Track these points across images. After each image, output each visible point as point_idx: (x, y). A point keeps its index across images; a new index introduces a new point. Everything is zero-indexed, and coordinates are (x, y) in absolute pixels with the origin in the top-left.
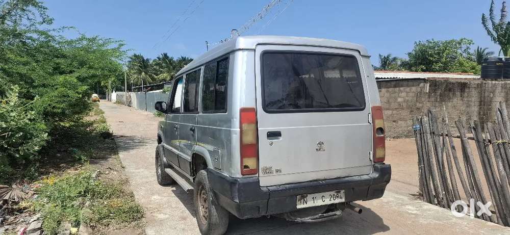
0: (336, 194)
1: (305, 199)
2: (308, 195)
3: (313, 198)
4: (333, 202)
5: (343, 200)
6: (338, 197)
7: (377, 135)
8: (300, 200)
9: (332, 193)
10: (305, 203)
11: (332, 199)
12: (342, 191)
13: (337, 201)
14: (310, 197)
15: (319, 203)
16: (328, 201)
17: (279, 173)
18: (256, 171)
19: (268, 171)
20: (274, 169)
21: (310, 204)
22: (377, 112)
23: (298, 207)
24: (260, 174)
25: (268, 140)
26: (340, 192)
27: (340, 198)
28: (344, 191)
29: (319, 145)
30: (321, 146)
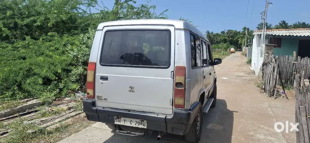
0: (140, 122)
1: (120, 119)
2: (122, 117)
3: (125, 120)
4: (137, 126)
5: (145, 127)
7: (177, 88)
8: (116, 119)
9: (138, 120)
10: (119, 122)
11: (137, 124)
13: (141, 126)
14: (122, 119)
15: (128, 124)
16: (133, 125)
17: (106, 101)
18: (93, 97)
19: (100, 98)
20: (103, 98)
21: (122, 123)
22: (180, 70)
23: (115, 123)
24: (96, 99)
25: (101, 81)
26: (143, 121)
27: (143, 125)
28: (146, 121)
29: (130, 88)
30: (132, 89)
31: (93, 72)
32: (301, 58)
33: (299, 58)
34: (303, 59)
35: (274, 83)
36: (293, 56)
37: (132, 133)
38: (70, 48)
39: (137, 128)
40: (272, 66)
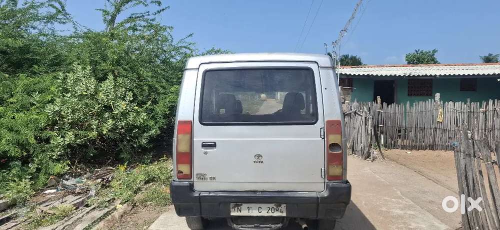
0: (275, 207)
1: (239, 208)
2: (243, 204)
3: (249, 207)
4: (270, 214)
5: (284, 214)
6: (278, 210)
7: (331, 152)
8: (234, 208)
9: (271, 206)
10: (239, 212)
11: (270, 211)
12: (283, 206)
13: (277, 214)
14: (245, 206)
15: (255, 213)
16: (264, 213)
17: (213, 181)
18: (190, 176)
19: (202, 177)
20: (208, 176)
21: (245, 213)
22: (333, 126)
23: (231, 214)
24: (195, 179)
25: (203, 150)
26: (280, 206)
27: (280, 212)
28: (285, 205)
29: (257, 157)
30: (259, 159)
31: (188, 137)
32: (388, 105)
33: (385, 104)
34: (390, 106)
35: (369, 140)
36: (377, 103)
37: (262, 226)
38: (38, 99)
39: (271, 217)
40: (363, 118)
